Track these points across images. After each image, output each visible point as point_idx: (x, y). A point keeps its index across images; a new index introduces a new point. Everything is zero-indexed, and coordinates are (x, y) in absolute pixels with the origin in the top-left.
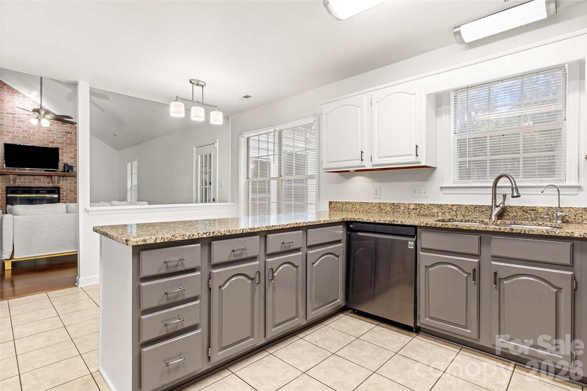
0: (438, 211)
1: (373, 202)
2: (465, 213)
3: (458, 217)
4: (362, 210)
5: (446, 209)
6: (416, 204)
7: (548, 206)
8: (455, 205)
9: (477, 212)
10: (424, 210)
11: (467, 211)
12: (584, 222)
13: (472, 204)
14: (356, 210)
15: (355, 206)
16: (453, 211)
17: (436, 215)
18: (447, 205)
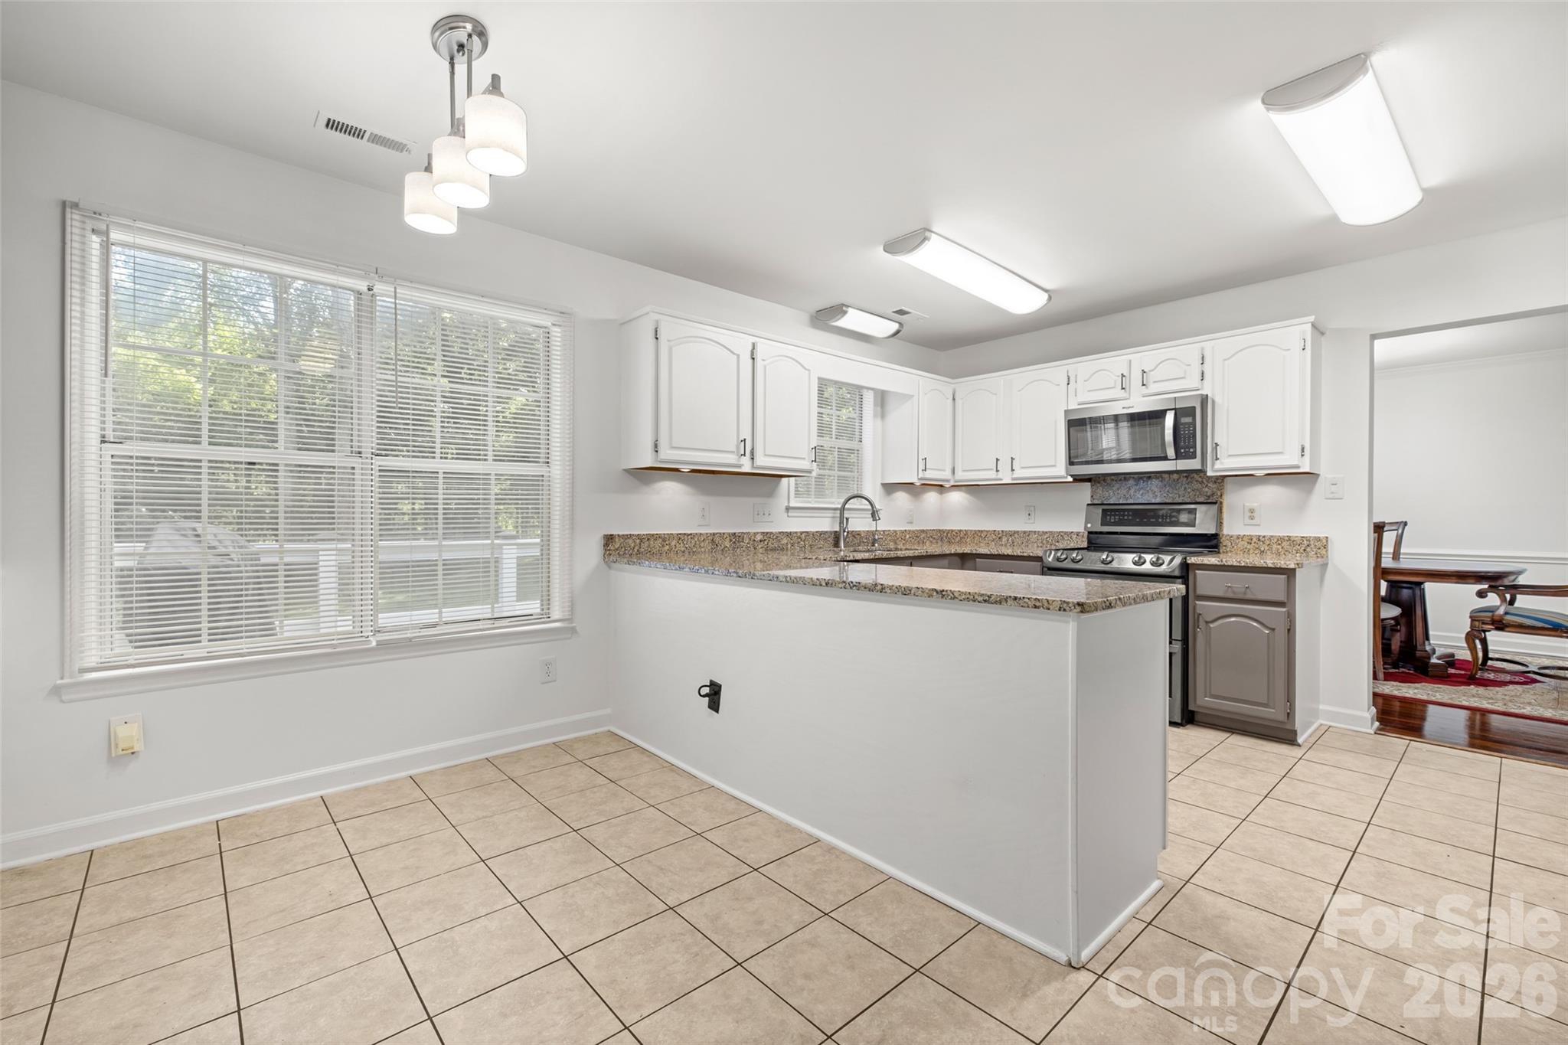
1: (702, 532)
4: (683, 549)
14: (670, 550)
15: (667, 543)
16: (801, 540)
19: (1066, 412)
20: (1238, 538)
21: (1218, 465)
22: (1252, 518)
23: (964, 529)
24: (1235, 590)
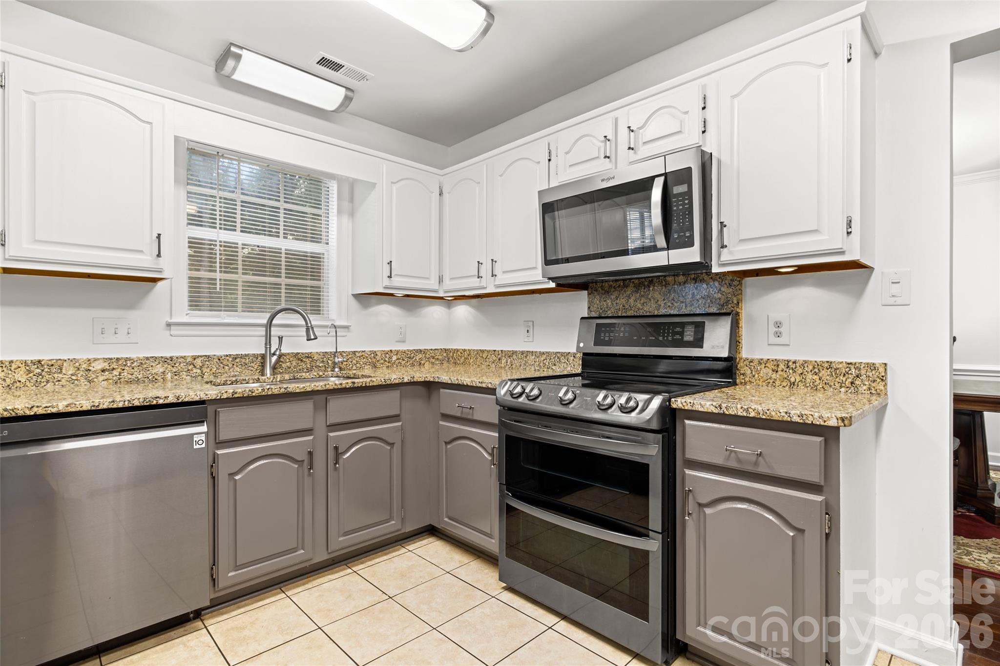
0: (163, 370)
2: (217, 369)
3: (205, 377)
5: (182, 365)
6: (111, 359)
7: (323, 351)
8: (199, 356)
9: (237, 366)
10: (133, 370)
11: (222, 365)
12: (354, 368)
13: (230, 354)
16: (195, 367)
17: (159, 378)
18: (183, 358)
19: (540, 193)
20: (760, 363)
21: (726, 256)
22: (778, 335)
23: (467, 348)
24: (740, 456)
